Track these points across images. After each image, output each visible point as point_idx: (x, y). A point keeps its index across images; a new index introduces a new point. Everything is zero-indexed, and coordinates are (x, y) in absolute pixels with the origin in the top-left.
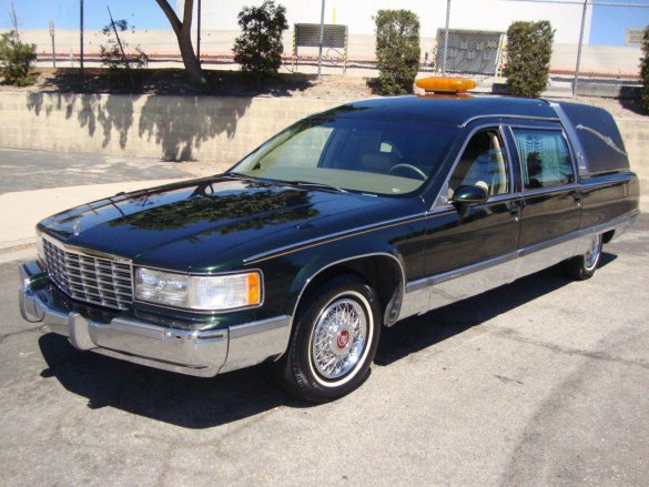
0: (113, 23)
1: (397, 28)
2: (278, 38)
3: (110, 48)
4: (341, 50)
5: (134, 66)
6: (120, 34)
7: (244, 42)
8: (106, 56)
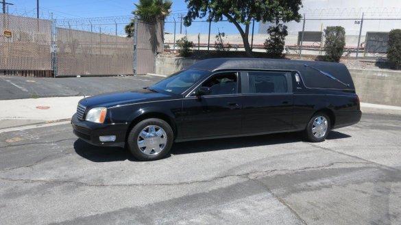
0: (220, 34)
1: (335, 34)
2: (283, 39)
3: (218, 42)
4: (319, 43)
5: (226, 50)
6: (222, 37)
7: (269, 41)
8: (216, 45)
